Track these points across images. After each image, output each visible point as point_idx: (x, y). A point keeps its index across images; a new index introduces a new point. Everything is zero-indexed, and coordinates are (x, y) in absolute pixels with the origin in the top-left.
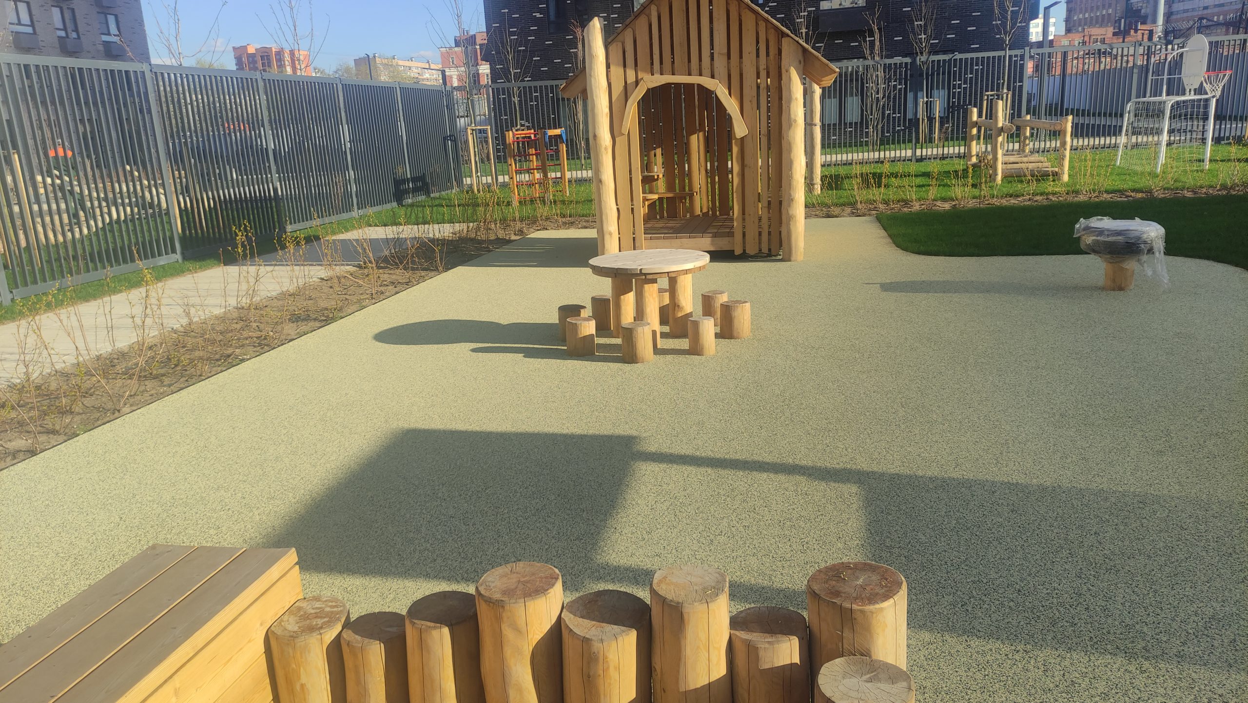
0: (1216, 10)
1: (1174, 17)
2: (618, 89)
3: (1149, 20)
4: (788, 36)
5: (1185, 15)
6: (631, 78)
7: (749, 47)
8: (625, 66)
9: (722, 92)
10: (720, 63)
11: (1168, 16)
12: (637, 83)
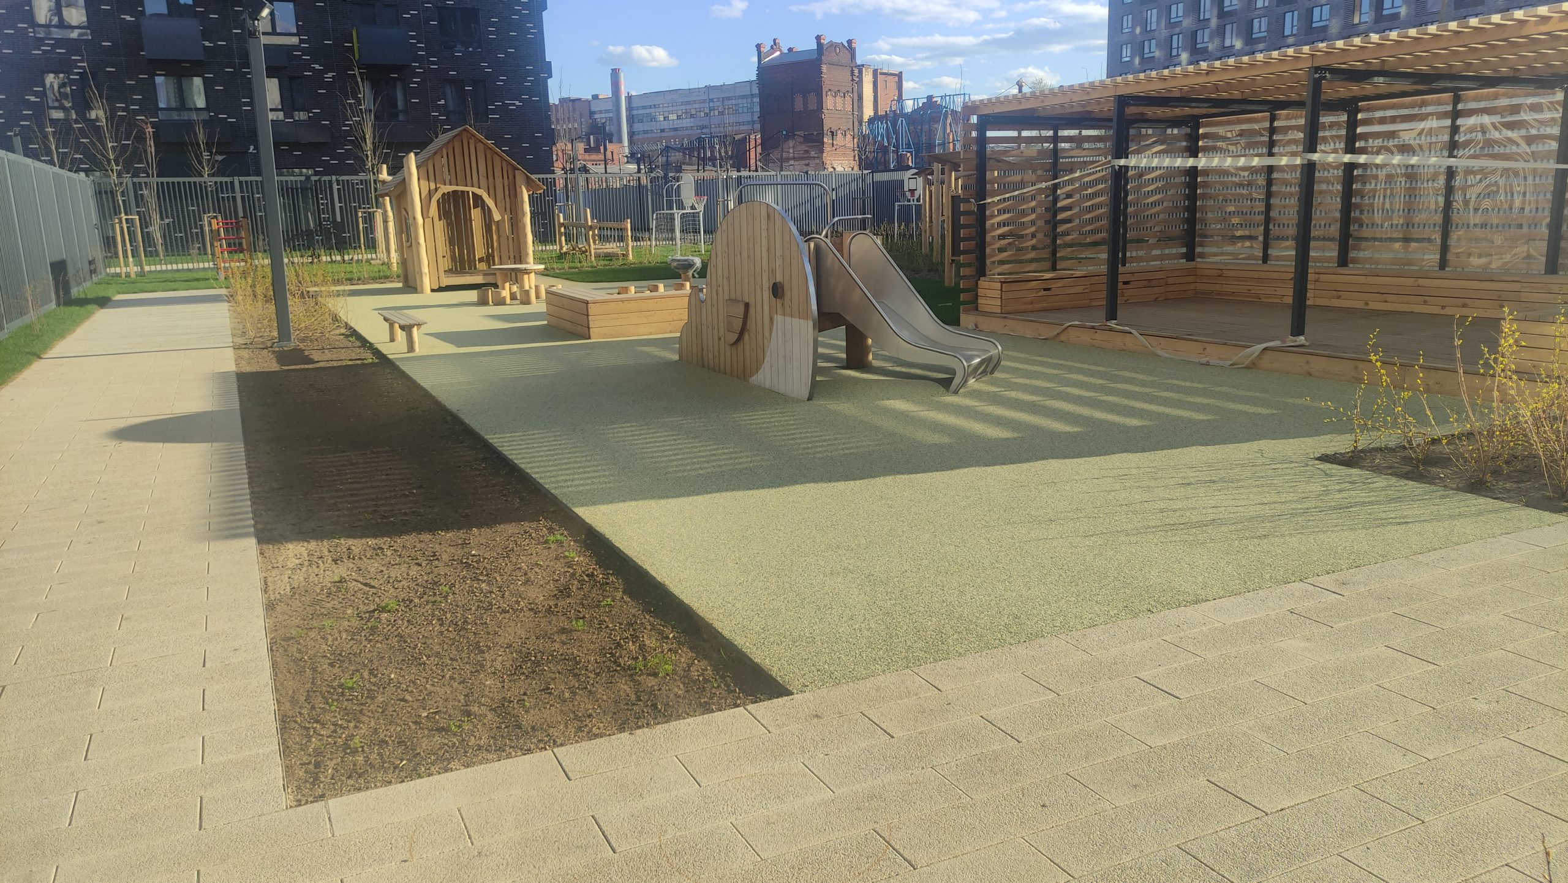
0: (672, 133)
1: (636, 137)
2: (425, 193)
3: (615, 139)
4: (518, 169)
5: (646, 136)
6: (433, 186)
7: (498, 174)
8: (428, 180)
9: (485, 196)
10: (483, 181)
11: (631, 134)
12: (436, 189)
